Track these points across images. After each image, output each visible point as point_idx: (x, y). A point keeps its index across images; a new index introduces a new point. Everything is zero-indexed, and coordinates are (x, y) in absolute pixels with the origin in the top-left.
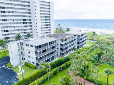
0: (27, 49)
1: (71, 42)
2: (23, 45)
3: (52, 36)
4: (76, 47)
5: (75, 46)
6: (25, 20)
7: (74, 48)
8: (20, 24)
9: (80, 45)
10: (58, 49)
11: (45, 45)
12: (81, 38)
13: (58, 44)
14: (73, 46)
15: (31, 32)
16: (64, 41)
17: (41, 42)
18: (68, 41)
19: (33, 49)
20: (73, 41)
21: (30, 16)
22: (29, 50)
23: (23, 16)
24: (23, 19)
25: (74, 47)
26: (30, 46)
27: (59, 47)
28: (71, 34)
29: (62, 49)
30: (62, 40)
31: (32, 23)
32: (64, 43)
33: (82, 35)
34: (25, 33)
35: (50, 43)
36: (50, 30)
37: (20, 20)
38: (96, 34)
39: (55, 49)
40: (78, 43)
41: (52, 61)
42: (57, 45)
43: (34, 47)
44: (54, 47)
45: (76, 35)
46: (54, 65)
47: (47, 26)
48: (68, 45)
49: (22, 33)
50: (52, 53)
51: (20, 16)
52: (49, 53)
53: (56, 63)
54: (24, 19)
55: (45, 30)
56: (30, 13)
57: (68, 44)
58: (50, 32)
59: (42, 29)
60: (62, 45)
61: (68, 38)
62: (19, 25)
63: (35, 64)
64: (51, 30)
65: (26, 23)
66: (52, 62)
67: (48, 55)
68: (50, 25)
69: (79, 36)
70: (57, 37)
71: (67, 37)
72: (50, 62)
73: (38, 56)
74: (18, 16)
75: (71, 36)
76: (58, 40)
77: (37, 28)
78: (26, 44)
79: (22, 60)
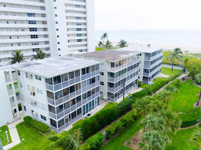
0: (28, 86)
1: (131, 68)
2: (19, 74)
3: (90, 55)
4: (141, 80)
5: (139, 77)
6: (34, 22)
7: (136, 83)
8: (23, 30)
9: (150, 75)
10: (102, 83)
11: (72, 74)
12: (152, 59)
13: (103, 74)
14: (136, 78)
15: (48, 49)
16: (117, 66)
17: (61, 68)
18: (125, 66)
19: (42, 86)
20: (135, 66)
21: (44, 15)
22: (33, 87)
23: (30, 15)
24: (29, 21)
25: (137, 80)
26: (34, 77)
27: (106, 79)
28: (132, 52)
29: (111, 85)
30: (113, 65)
31: (49, 29)
32: (115, 70)
33: (154, 54)
34: (34, 50)
35: (83, 70)
36: (86, 45)
37: (22, 21)
38: (181, 52)
39: (97, 84)
40: (146, 71)
41: (89, 113)
42: (101, 76)
43: (43, 80)
44: (93, 81)
45: (141, 55)
46: (93, 124)
47: (79, 38)
48: (126, 75)
49: (27, 50)
50: (89, 94)
51: (21, 14)
52: (81, 94)
53: (98, 120)
54: (32, 21)
55: (75, 45)
56: (43, 8)
57: (125, 72)
58: (86, 50)
59: (71, 43)
60: (112, 75)
61: (126, 59)
62: (20, 33)
63: (48, 122)
64: (89, 45)
65: (35, 29)
66: (89, 115)
67: (79, 99)
68: (86, 35)
69: (147, 55)
70: (100, 57)
71: (123, 56)
72: (84, 114)
73: (53, 104)
74: (19, 13)
75: (130, 55)
76: (102, 64)
77: (58, 40)
78: (26, 73)
79: (17, 110)
